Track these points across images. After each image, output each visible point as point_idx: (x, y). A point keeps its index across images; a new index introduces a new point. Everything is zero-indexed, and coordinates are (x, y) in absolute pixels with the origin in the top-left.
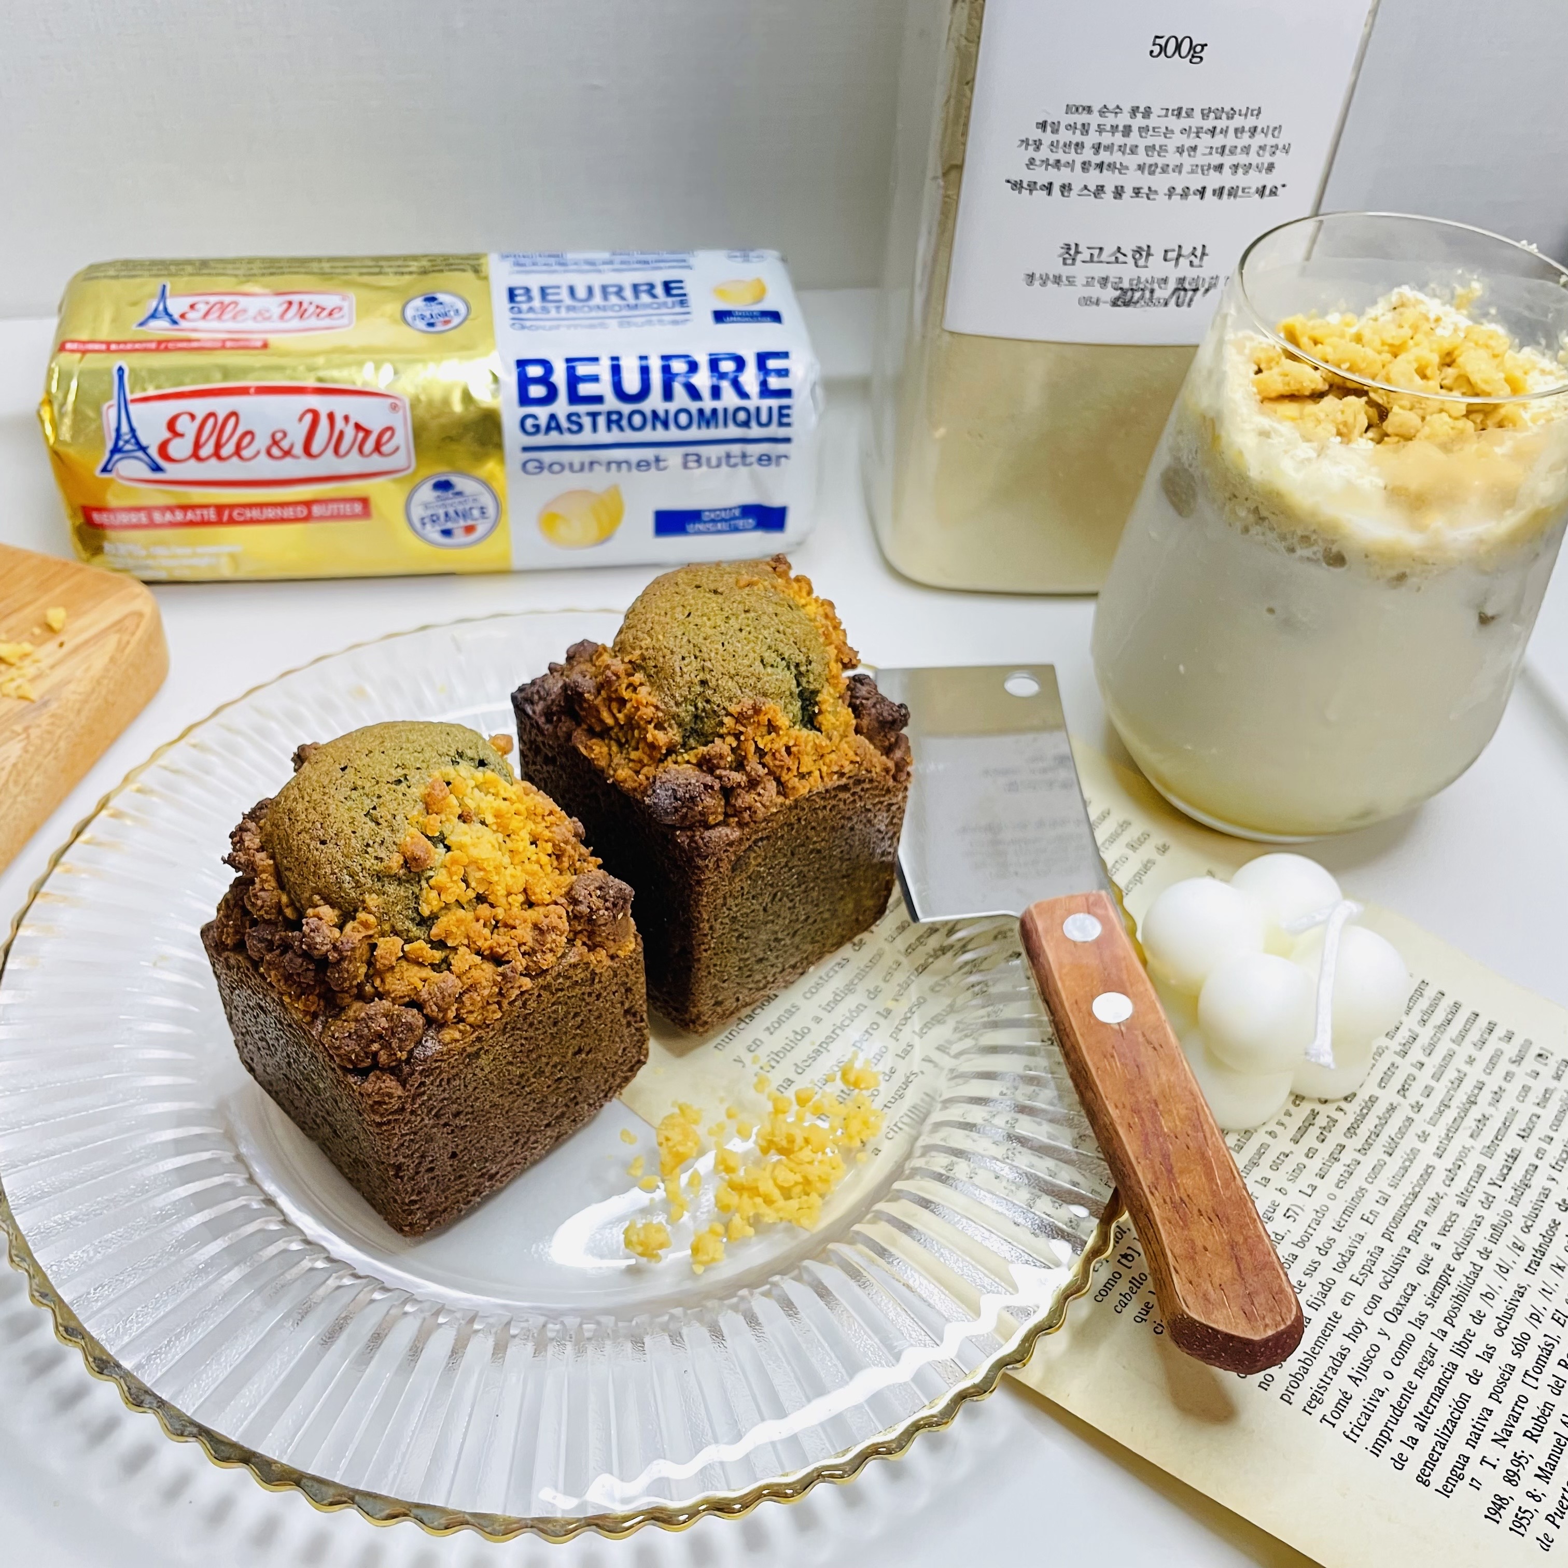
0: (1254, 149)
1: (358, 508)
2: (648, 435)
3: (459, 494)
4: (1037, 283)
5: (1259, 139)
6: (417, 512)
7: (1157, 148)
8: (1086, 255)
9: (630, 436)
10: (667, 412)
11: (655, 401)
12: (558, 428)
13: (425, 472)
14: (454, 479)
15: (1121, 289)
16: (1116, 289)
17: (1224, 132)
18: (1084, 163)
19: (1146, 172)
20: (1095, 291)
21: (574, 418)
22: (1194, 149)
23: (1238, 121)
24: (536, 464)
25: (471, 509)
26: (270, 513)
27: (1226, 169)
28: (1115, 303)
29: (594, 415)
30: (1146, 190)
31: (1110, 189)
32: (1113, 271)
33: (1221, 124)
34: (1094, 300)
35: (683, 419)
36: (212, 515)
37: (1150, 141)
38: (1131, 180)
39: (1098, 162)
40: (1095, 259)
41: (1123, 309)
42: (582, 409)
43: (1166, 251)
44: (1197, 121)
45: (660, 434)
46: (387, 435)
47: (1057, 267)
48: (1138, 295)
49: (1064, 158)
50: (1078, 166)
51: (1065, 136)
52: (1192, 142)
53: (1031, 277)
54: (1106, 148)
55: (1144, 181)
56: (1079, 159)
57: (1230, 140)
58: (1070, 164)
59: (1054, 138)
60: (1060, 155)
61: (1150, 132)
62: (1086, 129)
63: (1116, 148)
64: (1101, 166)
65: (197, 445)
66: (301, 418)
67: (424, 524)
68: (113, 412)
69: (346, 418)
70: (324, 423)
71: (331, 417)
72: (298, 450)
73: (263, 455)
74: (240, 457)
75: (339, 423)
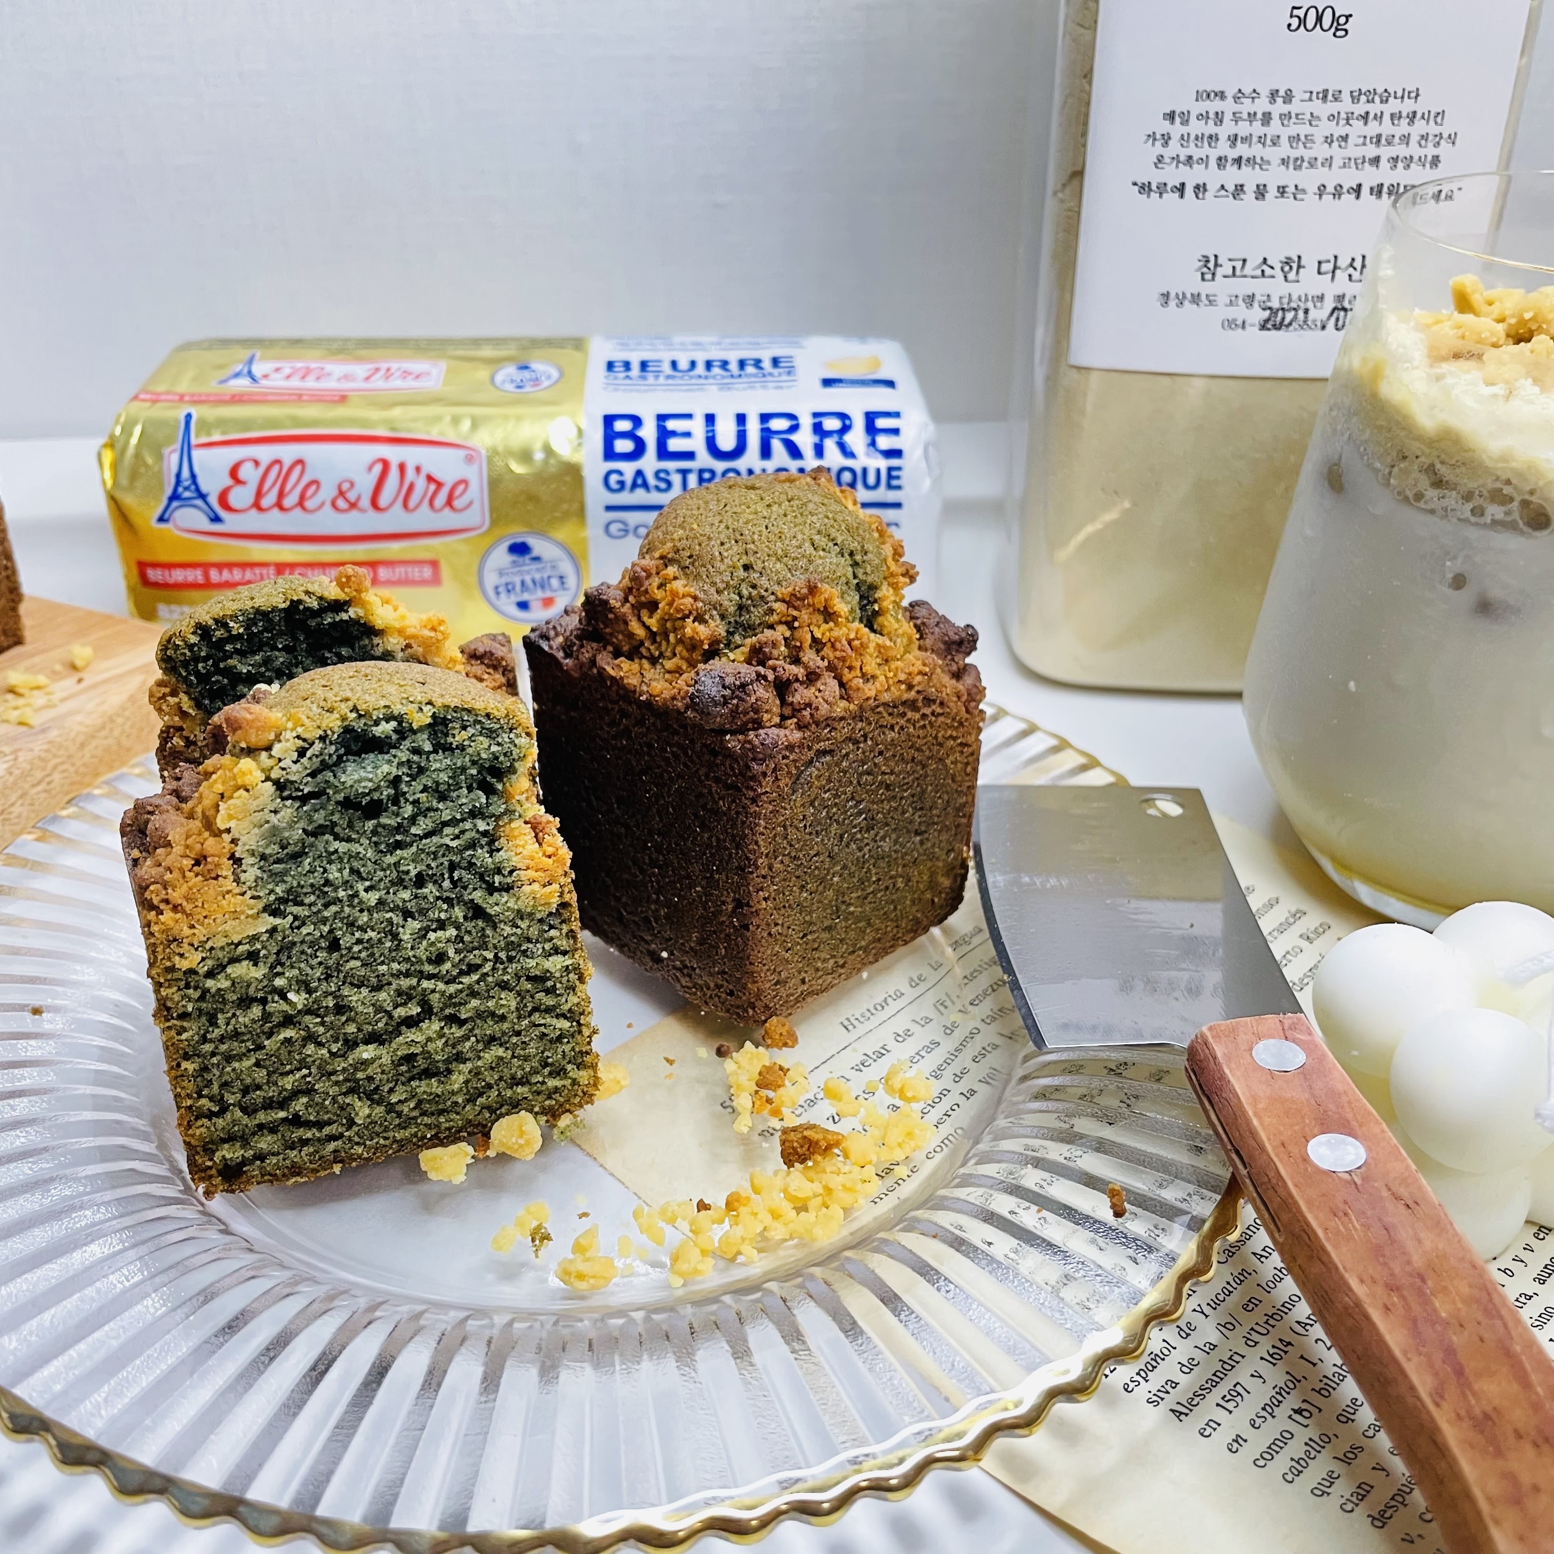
0: (1414, 139)
1: (427, 572)
3: (537, 559)
4: (1173, 303)
5: (1420, 127)
6: (491, 579)
7: (1302, 138)
8: (1227, 269)
10: (764, 471)
11: (751, 458)
13: (499, 532)
14: (531, 541)
15: (1270, 308)
16: (1264, 309)
17: (1379, 117)
18: (1220, 159)
19: (1291, 166)
20: (1240, 312)
22: (1345, 138)
23: (1394, 105)
24: (621, 526)
25: (549, 577)
27: (1384, 162)
28: (1263, 327)
30: (1291, 189)
31: (1250, 188)
32: (1260, 287)
33: (1374, 109)
34: (1239, 322)
37: (1293, 130)
38: (1275, 176)
39: (1236, 157)
40: (1238, 272)
41: (1274, 332)
42: (672, 465)
43: (1320, 263)
44: (1346, 105)
46: (461, 488)
47: (1194, 285)
48: (1289, 316)
49: (1197, 153)
50: (1213, 163)
51: (1196, 127)
52: (1342, 130)
53: (1166, 296)
54: (1244, 140)
55: (1290, 177)
56: (1214, 154)
57: (1386, 128)
58: (1204, 161)
59: (1184, 130)
60: (1192, 150)
61: (1293, 120)
62: (1219, 118)
63: (1255, 139)
64: (1238, 161)
65: (259, 494)
66: (370, 468)
67: (498, 593)
68: (175, 458)
69: (418, 469)
70: (394, 473)
71: (402, 468)
72: (365, 502)
73: (328, 507)
74: (304, 508)
75: (410, 474)
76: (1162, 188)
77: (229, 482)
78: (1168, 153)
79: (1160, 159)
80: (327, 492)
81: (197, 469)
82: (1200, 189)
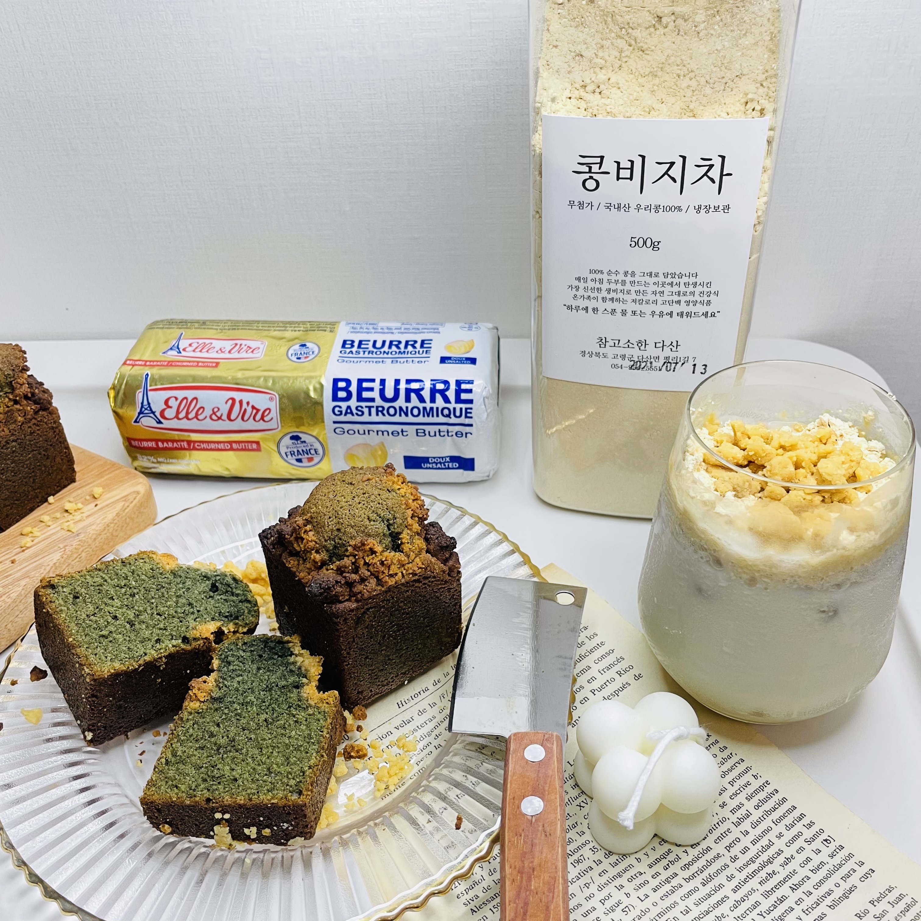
0: (697, 294)
1: (254, 446)
2: (397, 419)
3: (305, 442)
4: (587, 356)
5: (699, 289)
6: (283, 450)
7: (642, 291)
8: (611, 343)
9: (388, 419)
10: (407, 408)
11: (401, 402)
12: (352, 413)
13: (286, 430)
14: (300, 435)
15: (633, 361)
16: (630, 361)
17: (678, 284)
18: (603, 298)
19: (637, 303)
20: (619, 361)
21: (359, 408)
22: (663, 292)
23: (685, 279)
24: (341, 430)
25: (310, 449)
26: (213, 446)
27: (682, 303)
28: (631, 368)
29: (370, 408)
30: (639, 312)
31: (619, 311)
33: (675, 280)
34: (619, 366)
35: (415, 412)
36: (185, 445)
37: (637, 288)
38: (630, 307)
39: (610, 297)
40: (616, 345)
41: (636, 371)
42: (363, 404)
43: (655, 343)
44: (661, 279)
45: (403, 419)
46: (268, 412)
47: (596, 348)
48: (643, 365)
49: (592, 295)
50: (600, 300)
51: (591, 284)
52: (662, 289)
53: (584, 353)
54: (614, 291)
55: (637, 308)
56: (600, 296)
57: (682, 289)
58: (596, 298)
59: (586, 285)
60: (590, 293)
61: (636, 284)
62: (601, 281)
63: (619, 291)
64: (612, 299)
65: (178, 412)
66: (226, 403)
67: (287, 456)
68: (141, 395)
69: (248, 403)
70: (237, 405)
71: (241, 402)
72: (225, 417)
73: (208, 418)
74: (198, 419)
75: (245, 406)
76: (577, 308)
77: (165, 407)
78: (579, 294)
79: (575, 296)
80: (208, 412)
81: (150, 401)
82: (595, 310)
